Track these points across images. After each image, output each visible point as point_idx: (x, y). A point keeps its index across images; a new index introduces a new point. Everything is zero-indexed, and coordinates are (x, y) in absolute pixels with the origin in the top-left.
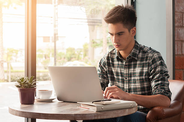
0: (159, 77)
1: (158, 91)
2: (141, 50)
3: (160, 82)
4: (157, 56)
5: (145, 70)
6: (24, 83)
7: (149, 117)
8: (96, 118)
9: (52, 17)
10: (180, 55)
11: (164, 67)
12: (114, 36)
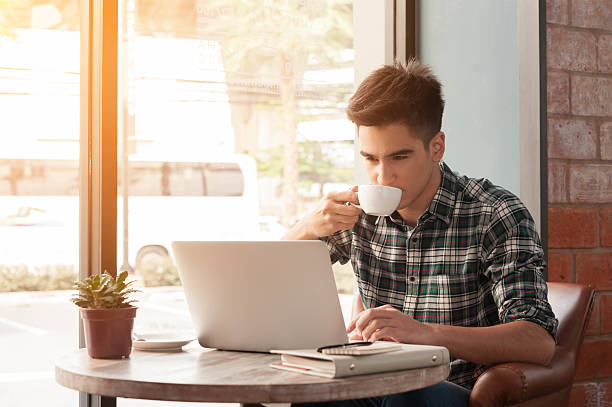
0: (517, 268)
2: (460, 194)
3: (519, 285)
4: (507, 212)
6: (102, 294)
10: (562, 204)
11: (531, 242)
12: (381, 163)
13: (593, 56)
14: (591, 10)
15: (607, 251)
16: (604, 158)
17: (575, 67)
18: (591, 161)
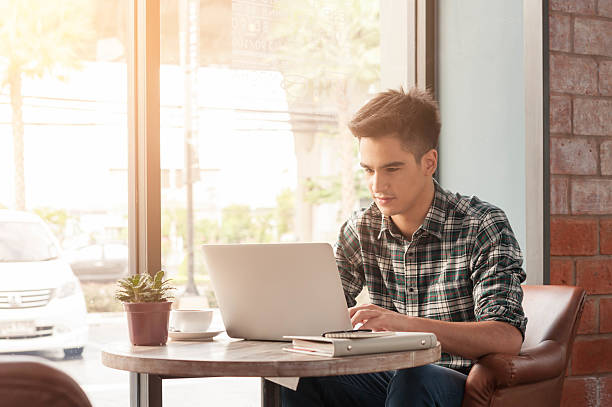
0: (495, 273)
1: (489, 311)
2: (452, 211)
3: (496, 286)
4: (490, 222)
5: (460, 263)
7: (474, 380)
8: (333, 372)
9: (180, 107)
10: (564, 216)
11: (511, 248)
12: (376, 173)
13: (594, 80)
14: (592, 37)
15: (607, 258)
16: (604, 173)
17: (577, 91)
18: (592, 176)
